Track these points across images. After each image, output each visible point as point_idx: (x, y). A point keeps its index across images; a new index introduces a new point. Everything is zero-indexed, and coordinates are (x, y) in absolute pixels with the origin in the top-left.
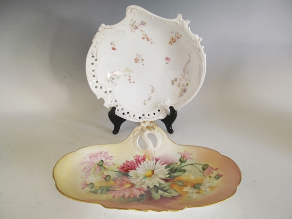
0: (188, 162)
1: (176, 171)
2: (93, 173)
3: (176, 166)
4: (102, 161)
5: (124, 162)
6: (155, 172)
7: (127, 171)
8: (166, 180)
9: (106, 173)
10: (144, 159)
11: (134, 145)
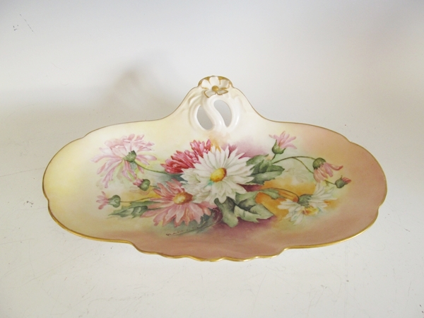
0: (288, 153)
1: (264, 170)
2: (119, 177)
3: (266, 161)
4: (133, 152)
5: (173, 153)
6: (228, 171)
7: (178, 170)
8: (248, 188)
9: (141, 176)
10: (208, 148)
11: (190, 123)
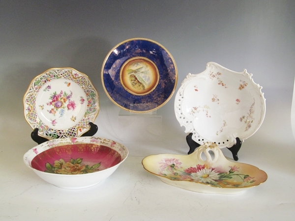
0: (235, 173)
1: (225, 177)
2: (167, 170)
3: (226, 175)
4: (174, 164)
5: (189, 167)
6: (210, 176)
7: (190, 172)
8: (216, 181)
9: (175, 171)
10: (203, 168)
